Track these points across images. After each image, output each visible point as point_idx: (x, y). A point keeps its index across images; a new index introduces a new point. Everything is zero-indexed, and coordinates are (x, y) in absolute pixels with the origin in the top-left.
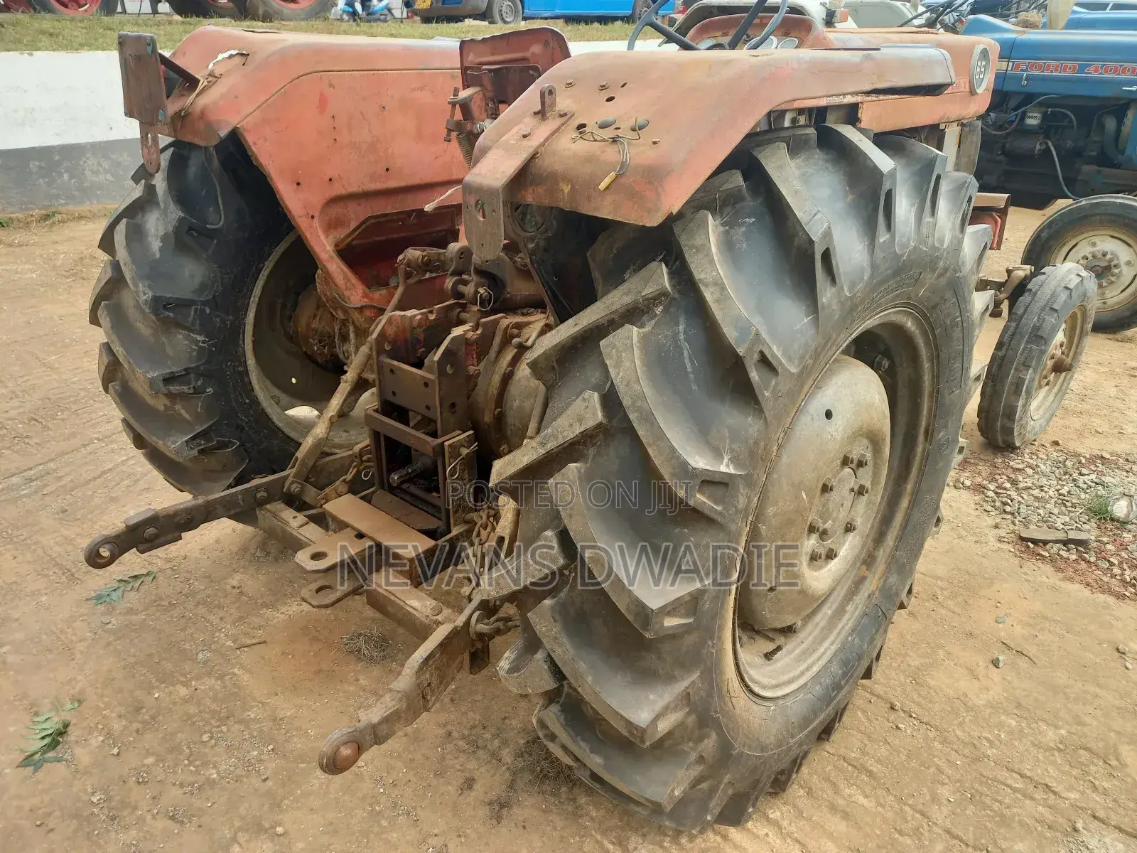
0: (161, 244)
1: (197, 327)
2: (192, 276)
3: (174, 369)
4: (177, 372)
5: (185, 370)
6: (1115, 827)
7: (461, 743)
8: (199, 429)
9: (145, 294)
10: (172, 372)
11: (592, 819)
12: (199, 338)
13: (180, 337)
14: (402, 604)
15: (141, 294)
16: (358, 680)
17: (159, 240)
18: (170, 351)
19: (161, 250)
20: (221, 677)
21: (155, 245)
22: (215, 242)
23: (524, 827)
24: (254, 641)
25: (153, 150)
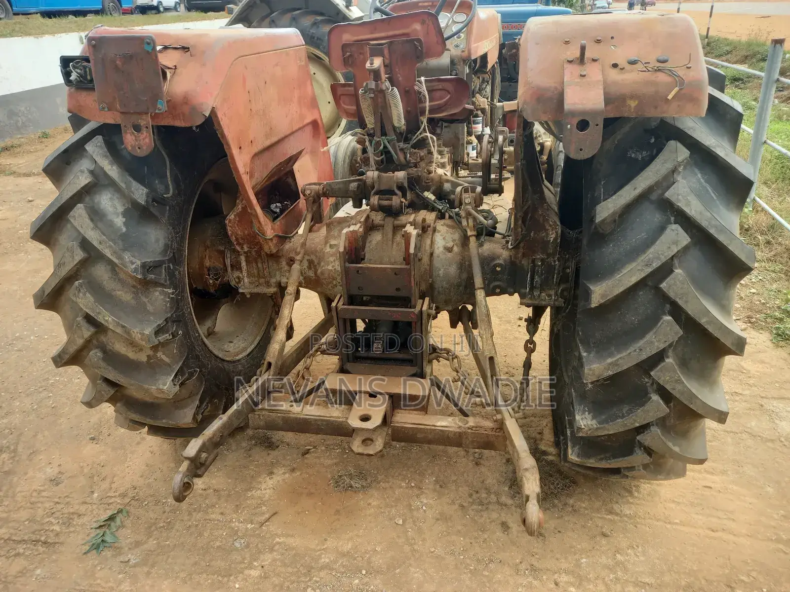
0: (124, 220)
1: (168, 282)
2: (157, 241)
3: (159, 322)
4: (162, 324)
5: (166, 320)
6: (772, 398)
7: (475, 507)
8: (177, 368)
9: (133, 263)
10: (159, 325)
11: (585, 508)
12: (170, 291)
13: (157, 294)
14: (433, 428)
15: (129, 264)
16: (369, 504)
17: (120, 217)
18: (150, 308)
19: (125, 224)
20: (272, 550)
21: (119, 221)
22: (168, 208)
23: (559, 532)
24: (267, 516)
25: (144, 136)
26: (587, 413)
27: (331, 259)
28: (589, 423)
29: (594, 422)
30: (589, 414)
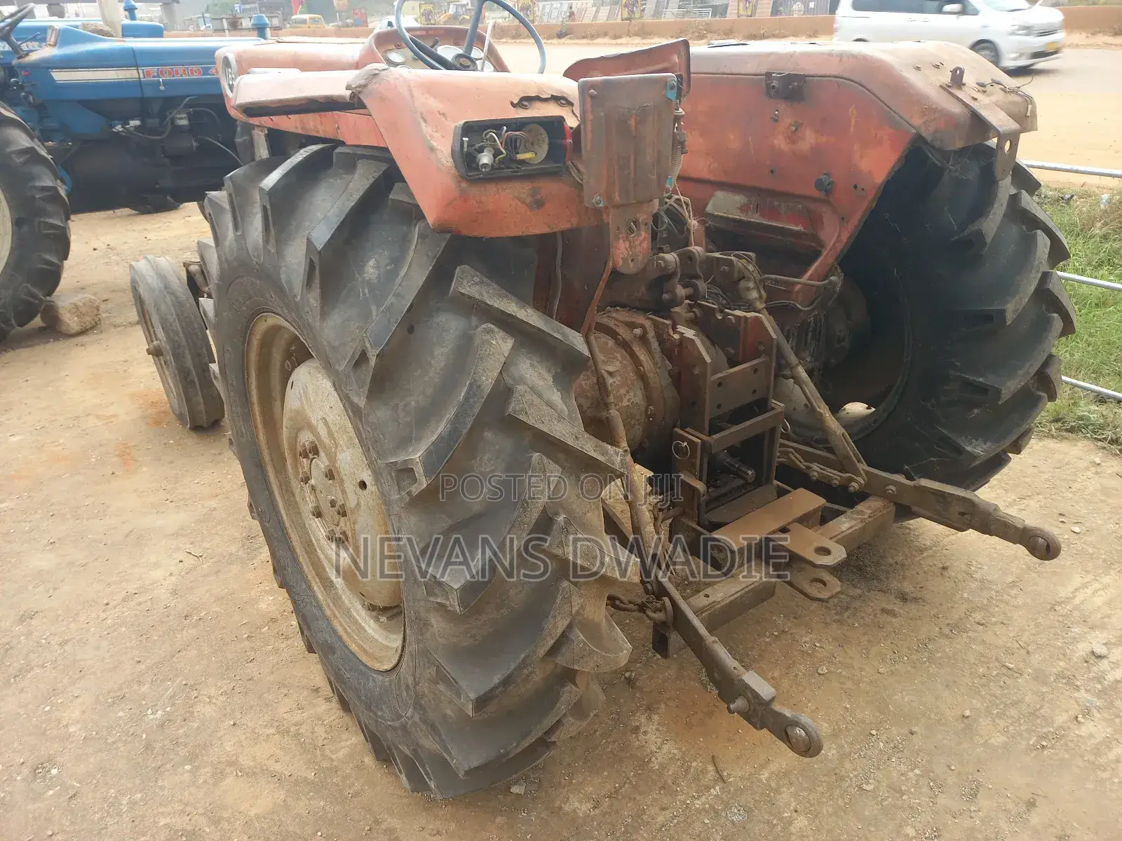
24: (711, 768)
25: (641, 238)
26: (974, 441)
27: (623, 391)
28: (985, 447)
29: (989, 444)
30: (977, 440)
